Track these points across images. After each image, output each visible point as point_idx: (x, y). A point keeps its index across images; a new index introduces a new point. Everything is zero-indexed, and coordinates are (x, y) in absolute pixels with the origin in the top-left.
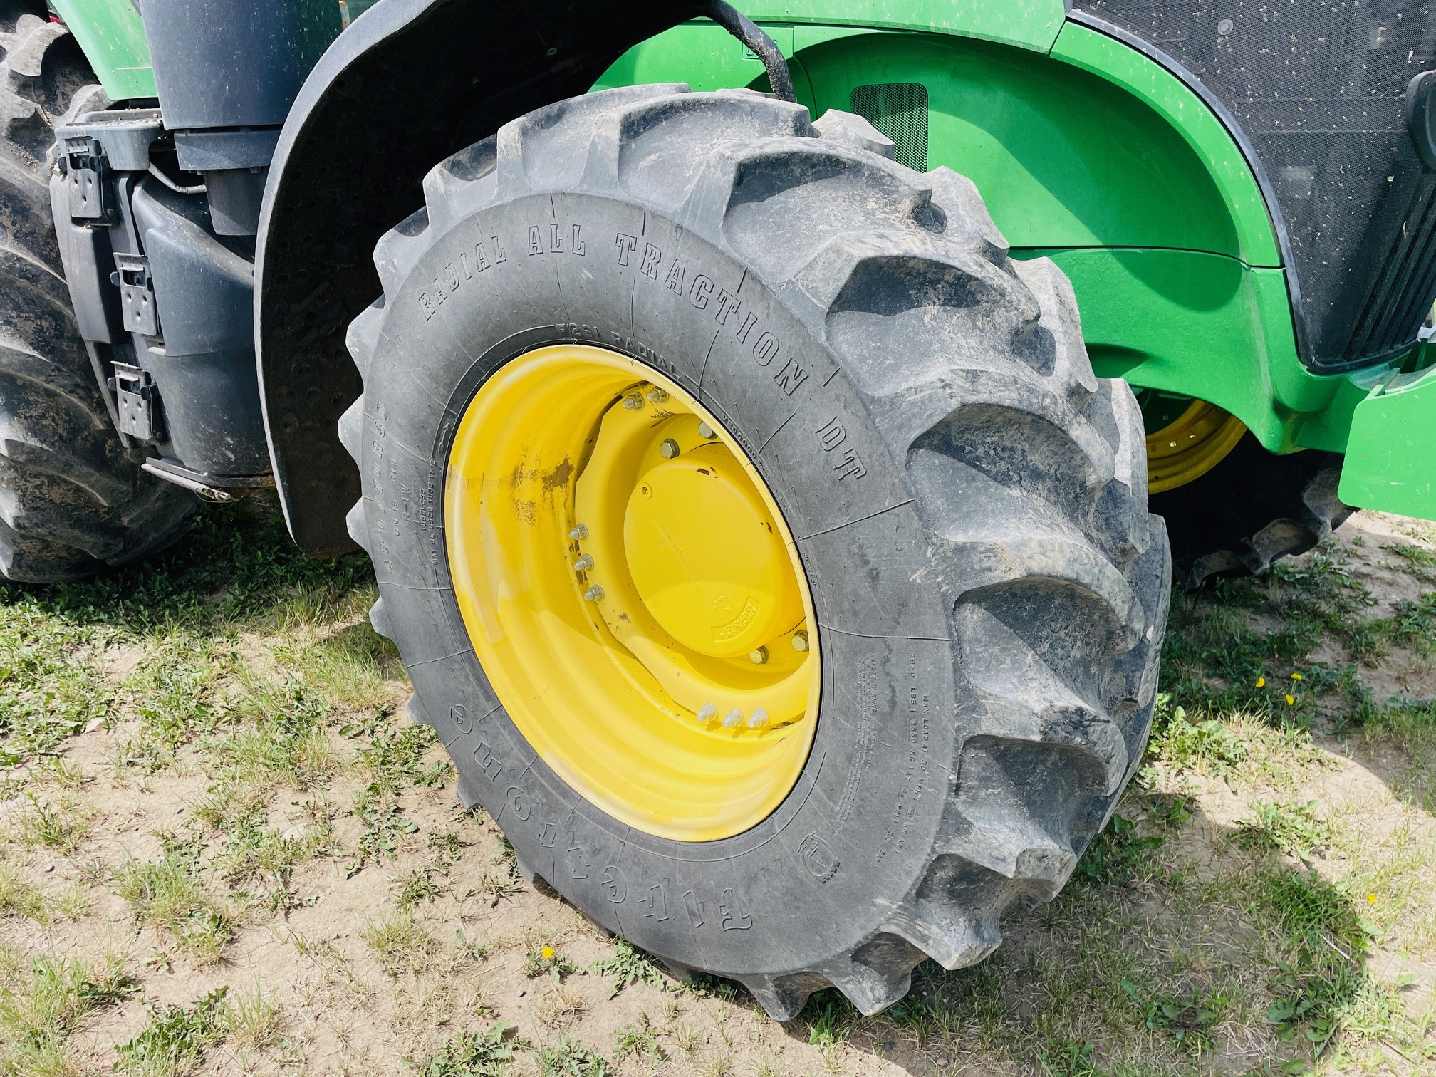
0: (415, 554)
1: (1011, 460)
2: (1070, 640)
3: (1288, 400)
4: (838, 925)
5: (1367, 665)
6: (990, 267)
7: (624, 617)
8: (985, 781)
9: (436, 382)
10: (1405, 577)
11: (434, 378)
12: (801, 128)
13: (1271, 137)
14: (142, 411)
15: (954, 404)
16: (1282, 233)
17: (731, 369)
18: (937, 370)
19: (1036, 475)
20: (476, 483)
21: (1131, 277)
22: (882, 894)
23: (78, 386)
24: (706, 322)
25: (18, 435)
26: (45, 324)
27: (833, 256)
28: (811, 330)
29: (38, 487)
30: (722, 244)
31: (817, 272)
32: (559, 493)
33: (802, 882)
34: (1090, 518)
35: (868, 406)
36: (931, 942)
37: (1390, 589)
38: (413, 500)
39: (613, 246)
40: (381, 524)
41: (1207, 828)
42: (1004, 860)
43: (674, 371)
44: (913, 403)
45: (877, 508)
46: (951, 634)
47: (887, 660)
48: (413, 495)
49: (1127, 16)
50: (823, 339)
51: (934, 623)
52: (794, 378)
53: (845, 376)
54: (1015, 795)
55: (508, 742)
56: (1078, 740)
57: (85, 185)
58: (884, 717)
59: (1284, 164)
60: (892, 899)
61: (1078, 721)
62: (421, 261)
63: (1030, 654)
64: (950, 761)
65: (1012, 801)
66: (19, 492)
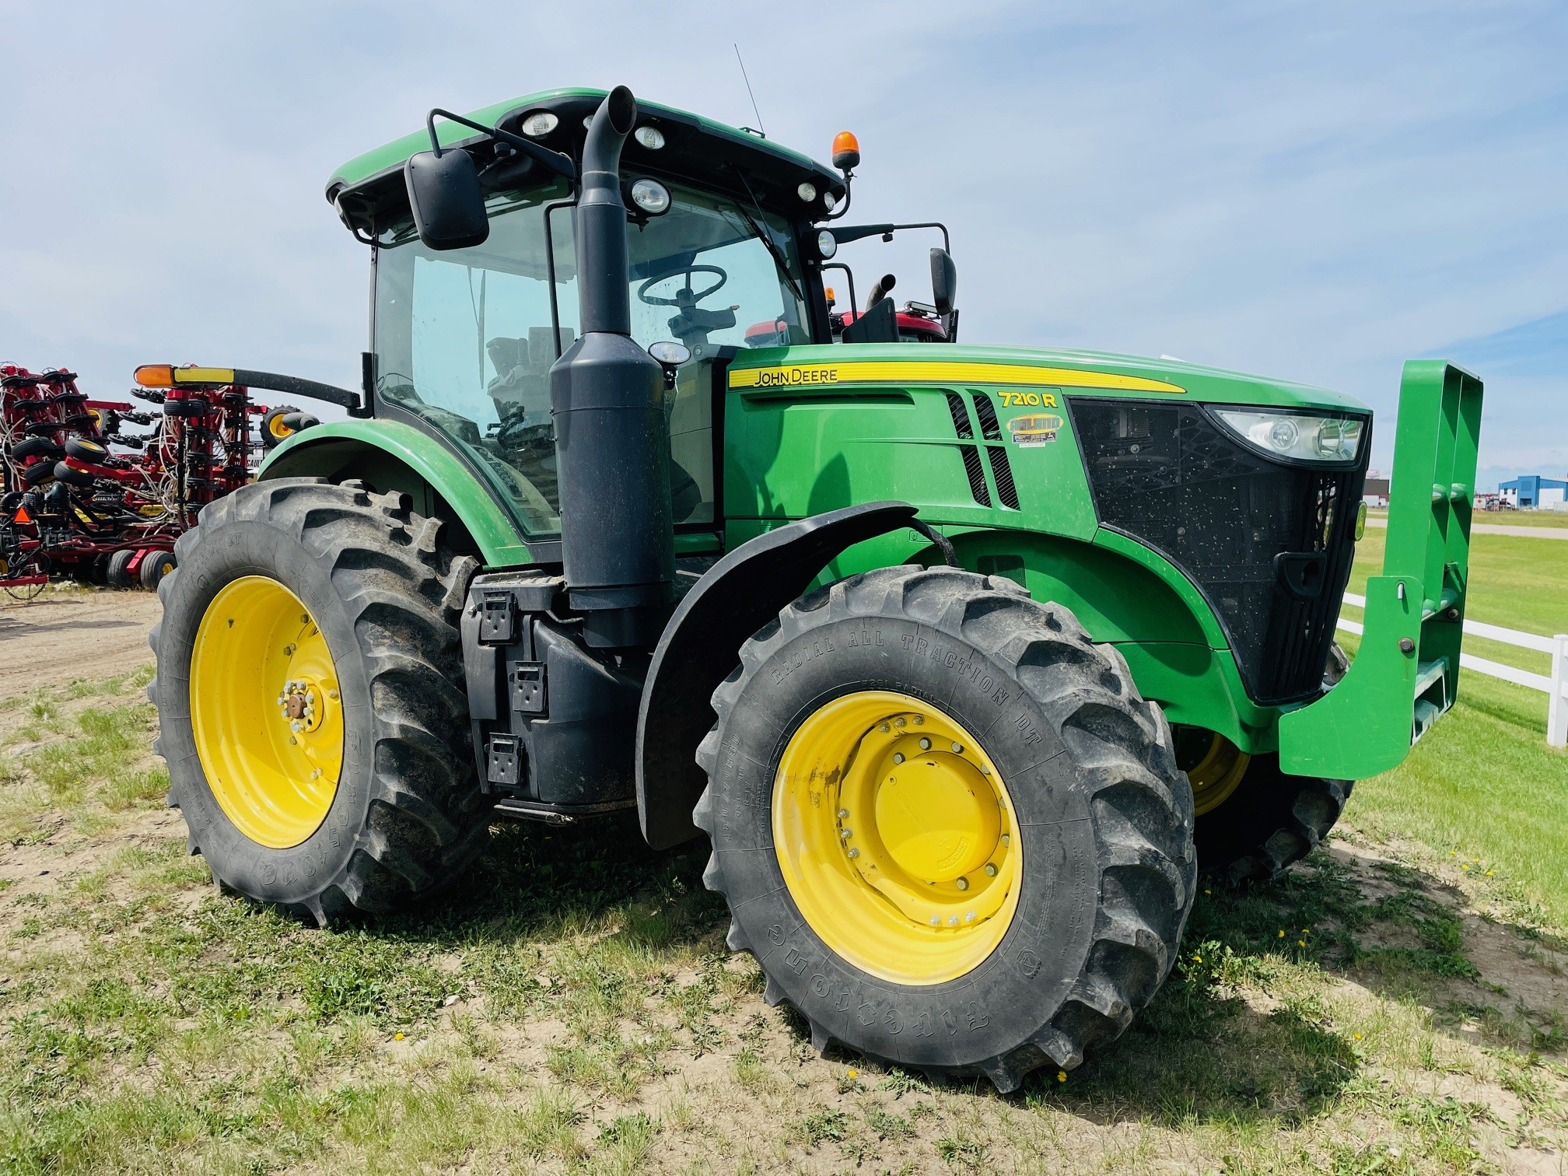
0: (750, 827)
1: (1108, 731)
2: (1147, 819)
3: (1248, 721)
4: (1042, 1005)
5: (1358, 931)
6: (1086, 645)
7: (873, 867)
8: (1115, 894)
9: (779, 719)
10: (1388, 883)
11: (778, 716)
12: (986, 586)
13: (1212, 584)
14: (512, 766)
15: (1081, 703)
16: (1227, 632)
17: (968, 694)
18: (1070, 690)
19: (1121, 739)
20: (792, 779)
21: (1152, 658)
22: (1067, 976)
23: (448, 753)
24: (952, 673)
25: (403, 790)
26: (434, 711)
27: (1017, 641)
28: (1009, 674)
29: (402, 829)
30: (961, 637)
31: (1010, 648)
32: (833, 788)
33: (1019, 982)
34: (1148, 762)
35: (1039, 708)
36: (1096, 999)
37: (1376, 890)
38: (753, 792)
39: (900, 640)
40: (724, 812)
41: (1255, 1016)
42: (1129, 936)
43: (933, 699)
44: (1062, 704)
45: (1048, 756)
46: (1091, 815)
47: (1060, 834)
48: (753, 789)
49: (1130, 526)
50: (1015, 678)
51: (1082, 812)
52: (1000, 698)
53: (1027, 694)
54: (1131, 902)
55: (811, 945)
56: (1158, 867)
57: (498, 620)
58: (1061, 866)
59: (1221, 597)
60: (1072, 977)
61: (1156, 856)
62: (775, 654)
63: (1129, 824)
64: (1096, 884)
65: (1129, 905)
66: (388, 834)
